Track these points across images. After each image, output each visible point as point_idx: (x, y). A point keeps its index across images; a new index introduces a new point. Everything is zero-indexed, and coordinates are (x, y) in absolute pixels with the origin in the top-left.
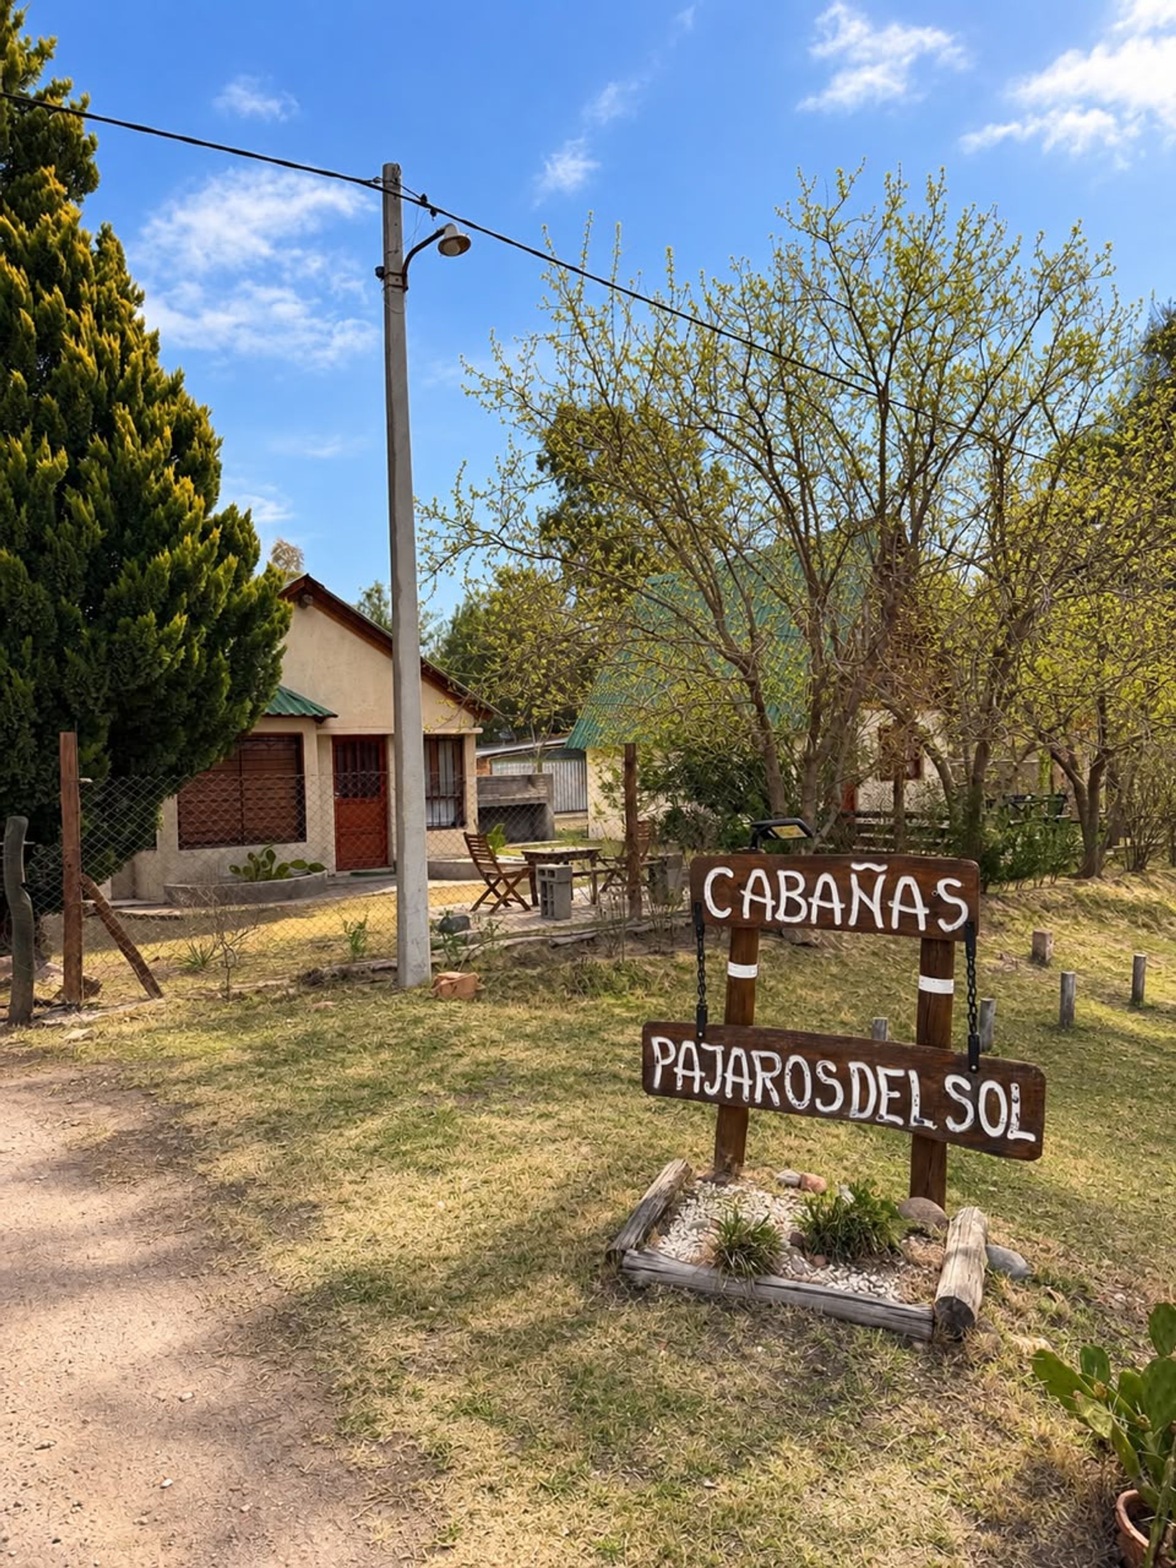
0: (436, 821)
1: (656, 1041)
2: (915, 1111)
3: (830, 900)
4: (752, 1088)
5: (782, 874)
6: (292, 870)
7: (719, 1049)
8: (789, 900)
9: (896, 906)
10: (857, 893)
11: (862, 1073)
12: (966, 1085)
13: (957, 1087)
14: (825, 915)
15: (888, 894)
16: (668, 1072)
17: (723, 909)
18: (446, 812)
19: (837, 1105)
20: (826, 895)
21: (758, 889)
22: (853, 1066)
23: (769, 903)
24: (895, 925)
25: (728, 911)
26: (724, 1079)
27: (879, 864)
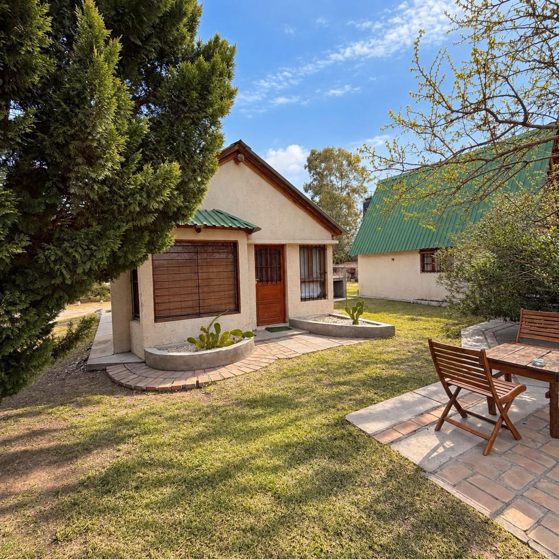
0: (307, 294)
18: (316, 290)
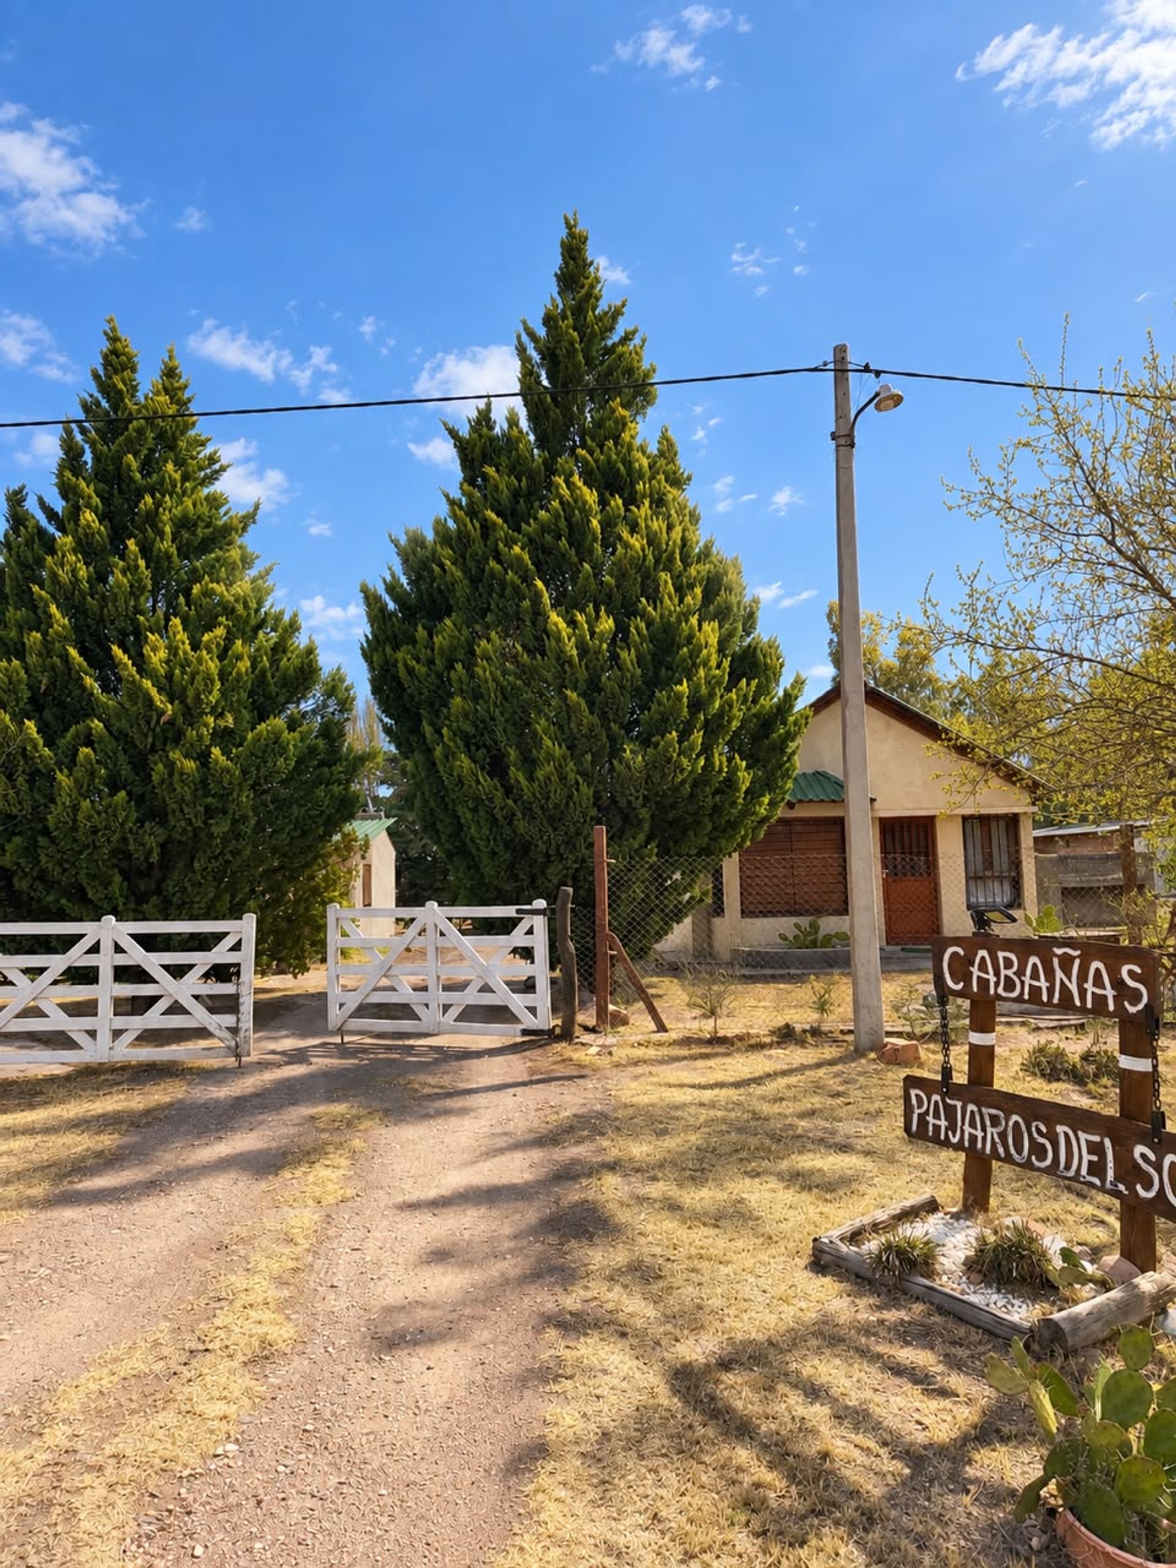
1: (913, 1092)
2: (1110, 1175)
3: (1038, 980)
4: (984, 1139)
5: (1001, 955)
6: (835, 940)
7: (959, 1104)
8: (1006, 977)
9: (1089, 986)
10: (1059, 974)
11: (1066, 1134)
12: (1152, 1157)
13: (1143, 1156)
14: (1035, 991)
15: (1083, 977)
16: (922, 1117)
17: (956, 983)
18: (1000, 893)
19: (1048, 1162)
20: (1035, 976)
21: (983, 967)
22: (1060, 1129)
23: (992, 979)
24: (1089, 1005)
25: (962, 984)
26: (962, 1131)
27: (1075, 949)
